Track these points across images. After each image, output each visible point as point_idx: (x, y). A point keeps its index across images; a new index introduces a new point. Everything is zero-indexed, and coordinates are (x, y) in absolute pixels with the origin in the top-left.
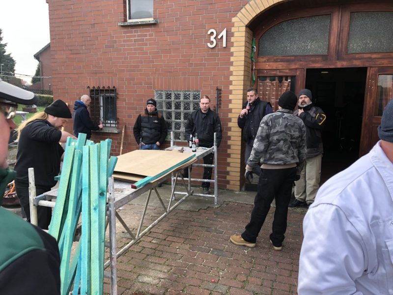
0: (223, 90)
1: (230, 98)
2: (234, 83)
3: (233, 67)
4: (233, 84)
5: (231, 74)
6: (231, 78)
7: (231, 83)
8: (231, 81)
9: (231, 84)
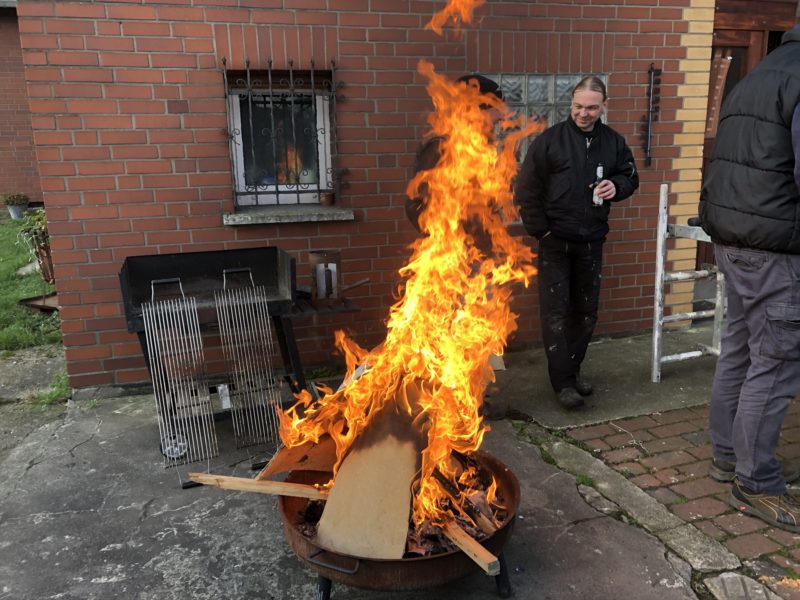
0: (663, 71)
1: (680, 94)
2: (690, 53)
3: (692, 10)
4: (689, 56)
5: (684, 28)
6: (685, 40)
7: (682, 53)
8: (684, 49)
9: (684, 57)
